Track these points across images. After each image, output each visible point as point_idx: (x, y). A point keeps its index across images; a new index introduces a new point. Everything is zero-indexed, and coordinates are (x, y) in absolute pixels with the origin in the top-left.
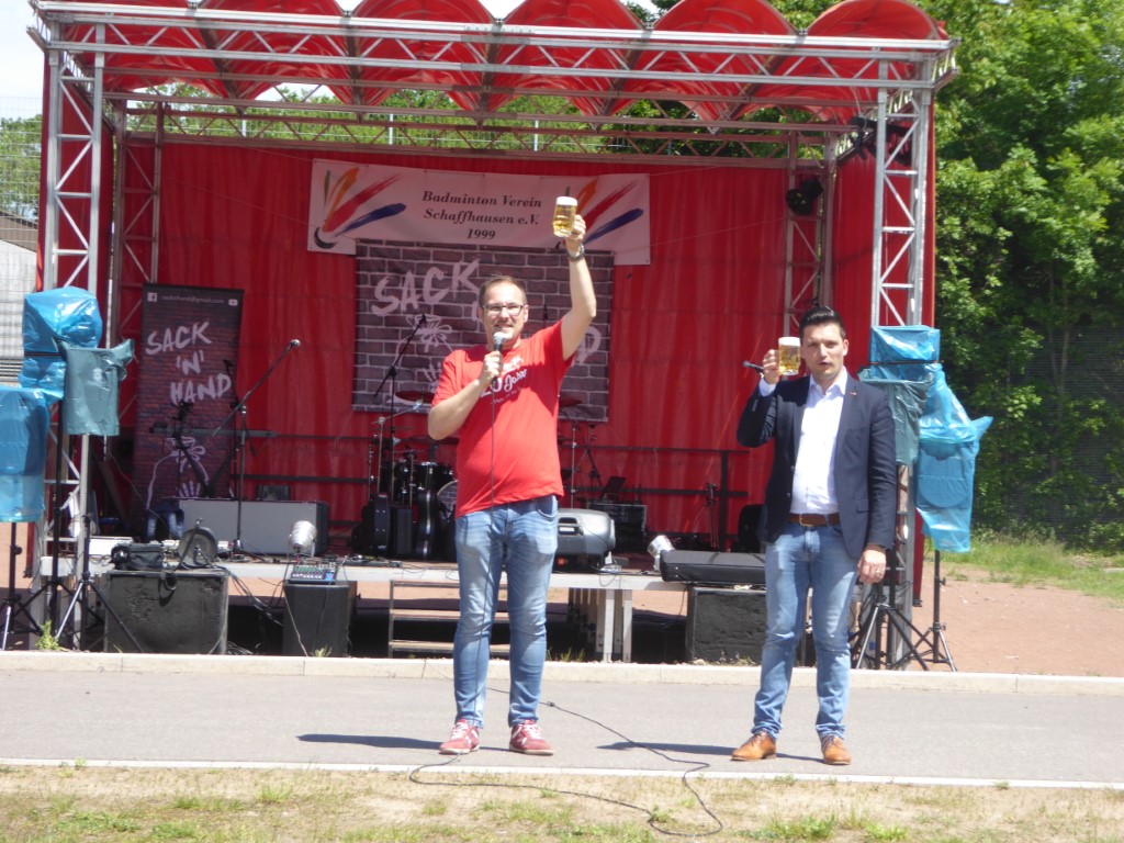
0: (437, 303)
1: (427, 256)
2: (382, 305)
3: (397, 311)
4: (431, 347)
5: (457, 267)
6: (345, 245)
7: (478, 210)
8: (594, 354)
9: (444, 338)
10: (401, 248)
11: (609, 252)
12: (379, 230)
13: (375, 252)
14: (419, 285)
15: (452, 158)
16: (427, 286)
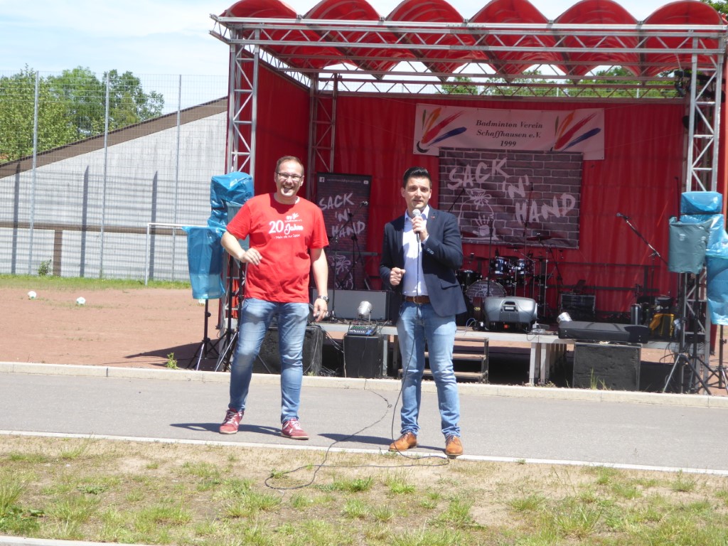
0: (483, 182)
1: (478, 156)
2: (453, 184)
3: (461, 187)
4: (479, 207)
5: (494, 162)
6: (433, 151)
7: (506, 130)
8: (571, 210)
9: (487, 201)
10: (464, 152)
11: (580, 153)
12: (452, 142)
13: (450, 154)
14: (473, 172)
15: (493, 102)
16: (478, 173)
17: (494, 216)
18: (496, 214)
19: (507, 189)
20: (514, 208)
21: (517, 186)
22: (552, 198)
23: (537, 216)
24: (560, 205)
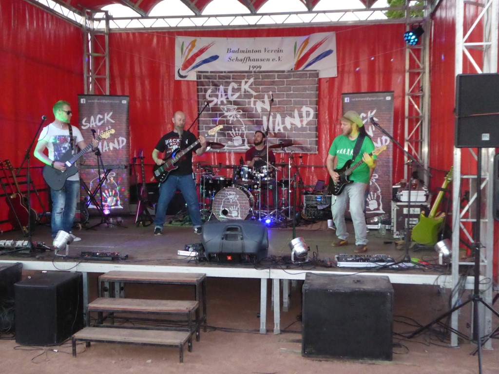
0: (234, 100)
1: (229, 78)
2: (210, 102)
3: (216, 104)
4: (232, 121)
5: (243, 81)
6: (192, 76)
8: (310, 121)
9: (239, 116)
10: (217, 74)
11: (317, 71)
12: (205, 67)
13: (206, 77)
14: (226, 91)
15: (240, 30)
16: (230, 92)
17: (245, 128)
18: (247, 126)
19: (255, 104)
20: (262, 121)
21: (263, 102)
22: (294, 111)
23: (281, 127)
24: (301, 116)
